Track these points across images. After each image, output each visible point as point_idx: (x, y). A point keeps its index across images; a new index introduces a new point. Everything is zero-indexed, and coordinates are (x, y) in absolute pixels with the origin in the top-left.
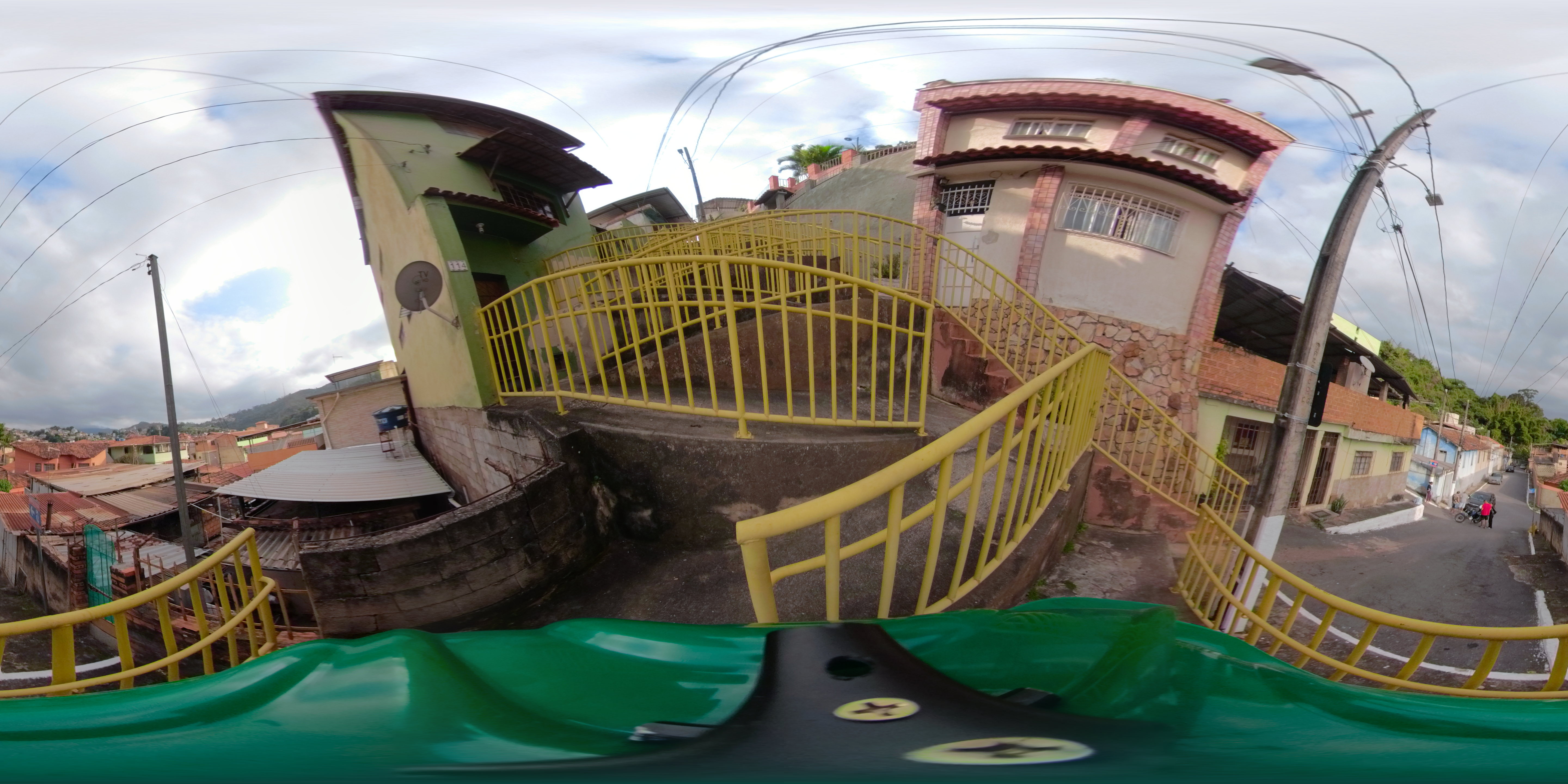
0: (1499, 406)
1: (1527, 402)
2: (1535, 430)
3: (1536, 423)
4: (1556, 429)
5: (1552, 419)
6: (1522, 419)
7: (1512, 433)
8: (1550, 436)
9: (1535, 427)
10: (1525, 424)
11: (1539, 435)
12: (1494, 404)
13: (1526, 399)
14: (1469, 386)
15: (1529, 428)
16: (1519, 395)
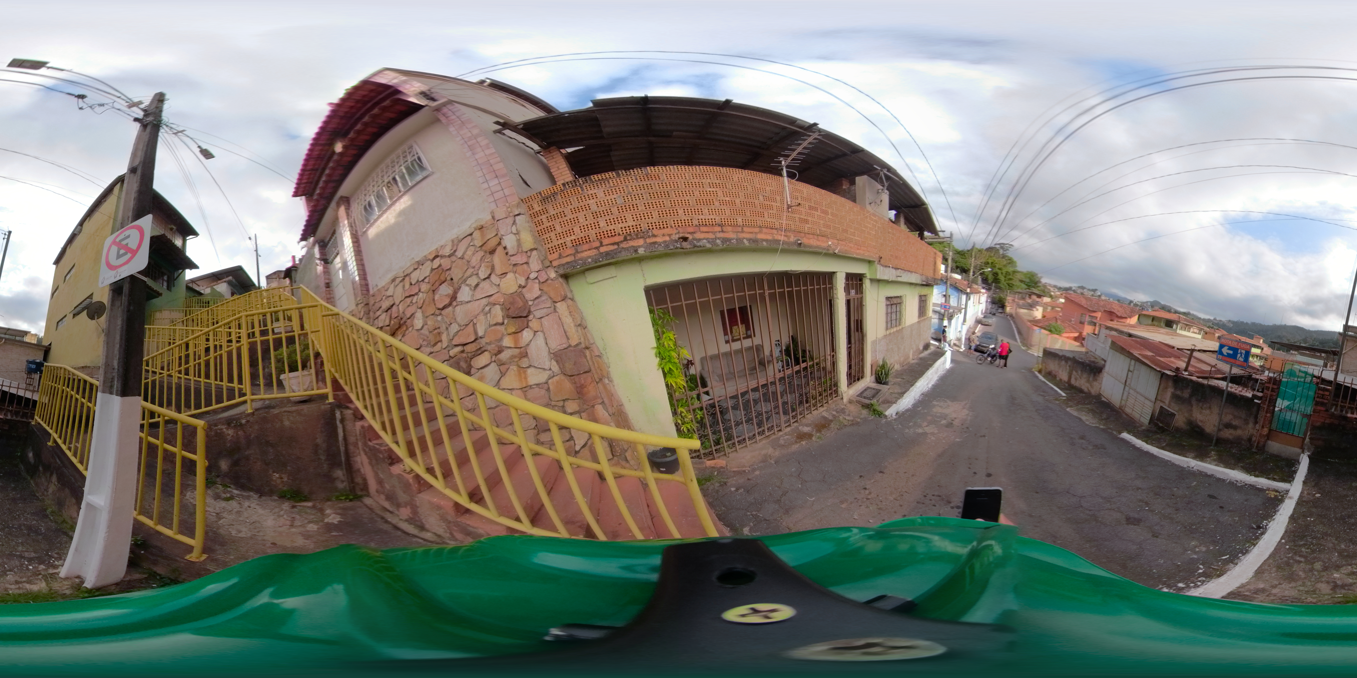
1: (1003, 254)
2: (1010, 279)
3: (1011, 273)
4: (1028, 280)
5: (1025, 270)
6: (1000, 269)
7: (991, 281)
8: (1024, 286)
9: (1011, 277)
10: (1002, 273)
11: (1014, 283)
12: (973, 255)
13: (1002, 252)
15: (1005, 277)
16: (995, 248)
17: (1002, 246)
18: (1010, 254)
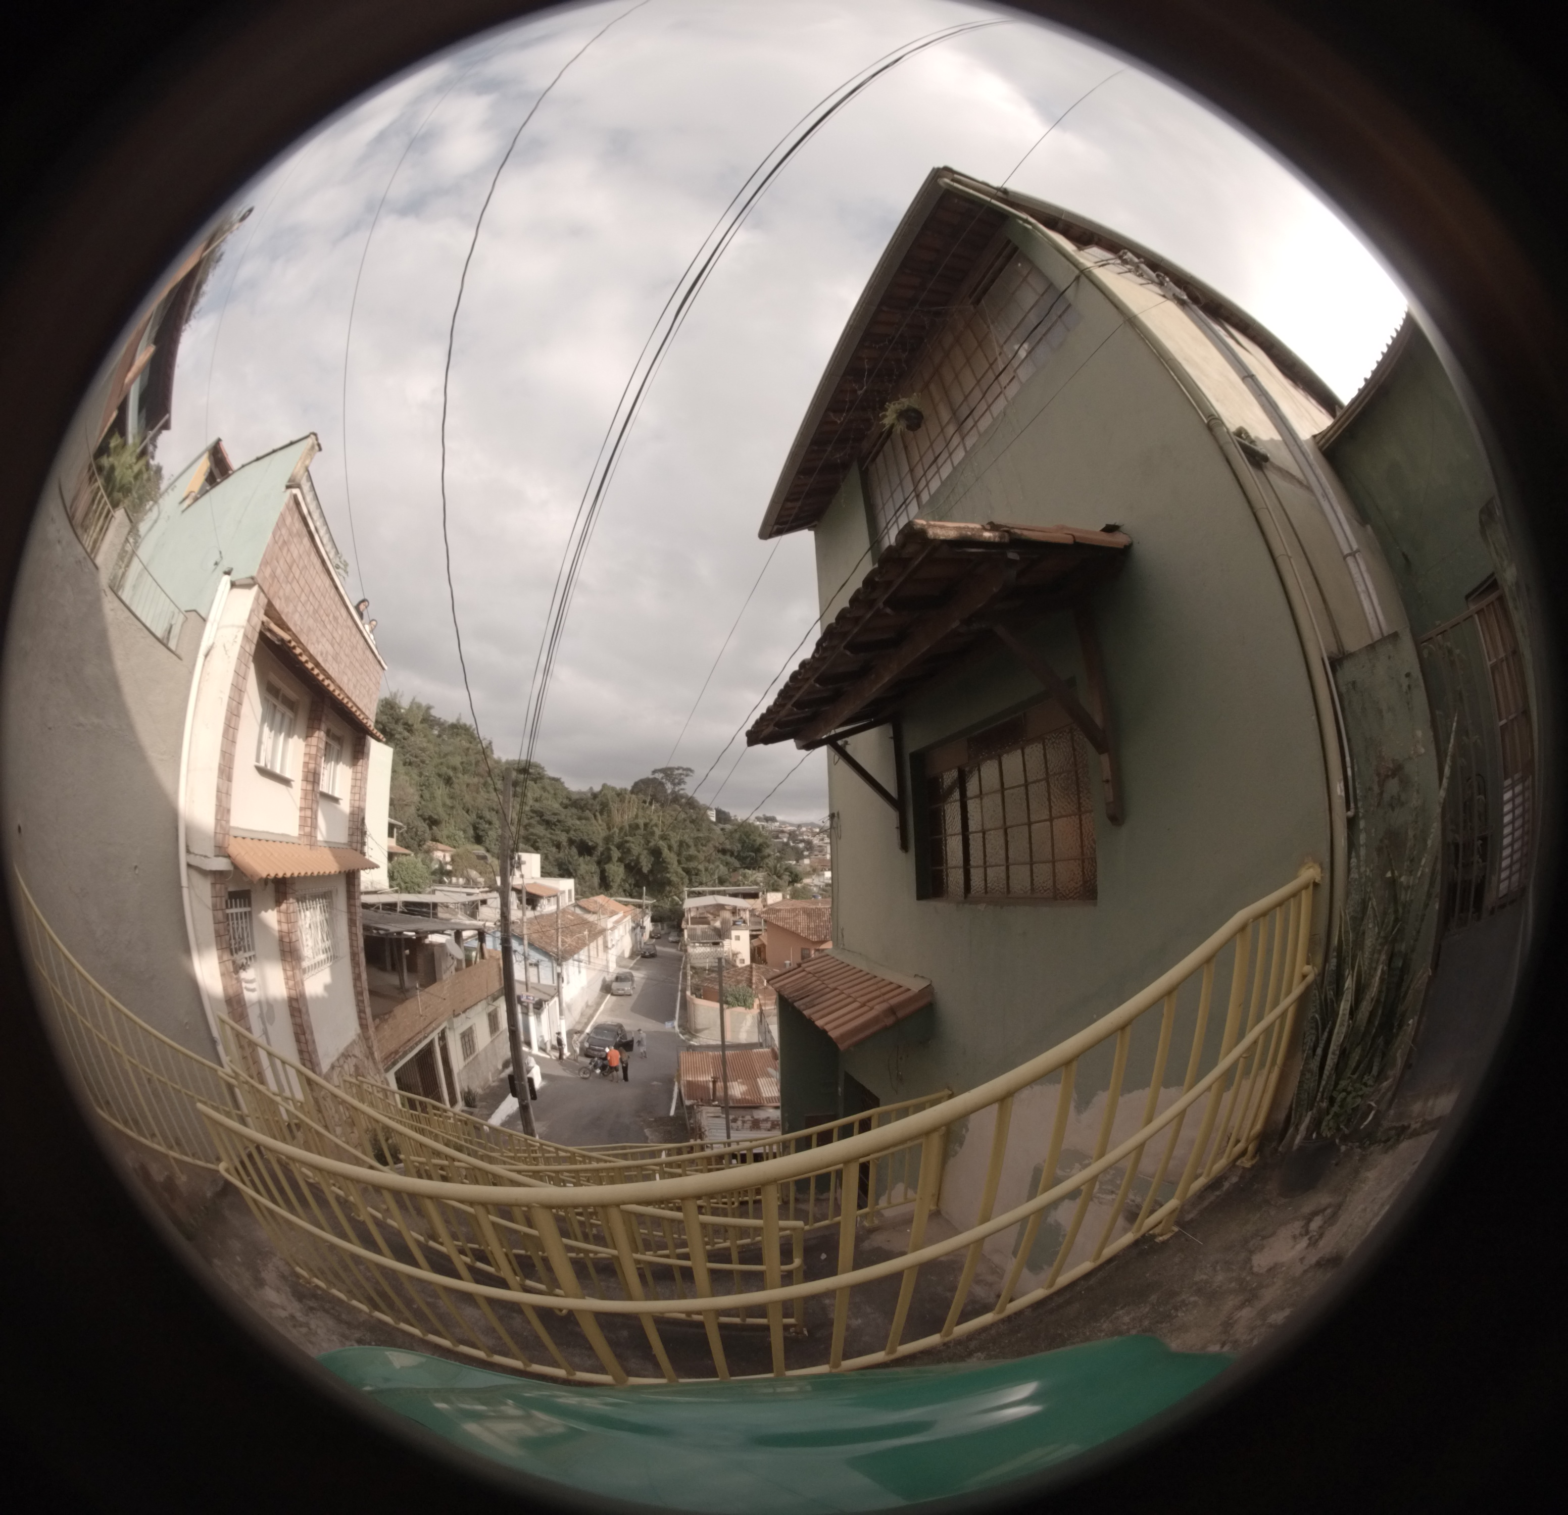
0: (615, 813)
1: (673, 792)
2: (690, 858)
3: (691, 843)
4: (737, 847)
6: (664, 837)
7: (645, 870)
8: (725, 859)
9: (692, 851)
10: (670, 848)
11: (701, 867)
12: (604, 808)
13: (669, 787)
14: (550, 772)
15: (679, 854)
16: (654, 780)
17: (668, 772)
18: (688, 788)
